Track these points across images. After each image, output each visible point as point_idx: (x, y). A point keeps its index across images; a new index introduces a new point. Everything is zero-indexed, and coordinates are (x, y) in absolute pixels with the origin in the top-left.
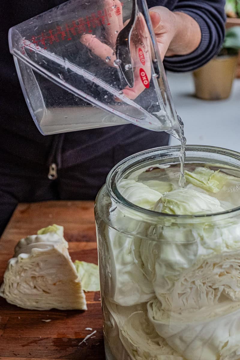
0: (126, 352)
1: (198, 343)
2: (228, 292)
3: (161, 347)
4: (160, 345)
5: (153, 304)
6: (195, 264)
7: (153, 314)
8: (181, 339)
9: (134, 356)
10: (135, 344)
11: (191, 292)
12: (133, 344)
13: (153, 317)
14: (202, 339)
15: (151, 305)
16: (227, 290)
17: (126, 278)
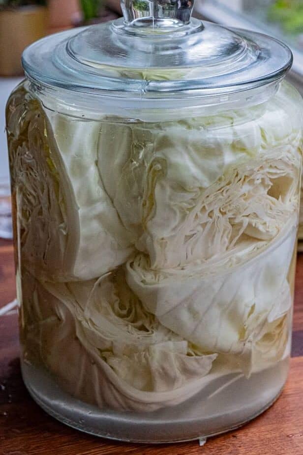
0: (89, 356)
1: (216, 312)
2: (255, 224)
3: (150, 332)
4: (148, 331)
5: (134, 264)
6: (220, 179)
7: (141, 277)
8: (190, 309)
9: (105, 359)
10: (108, 337)
11: (203, 232)
12: (104, 337)
13: (143, 281)
14: (220, 305)
15: (132, 265)
16: (254, 222)
17: (95, 225)
